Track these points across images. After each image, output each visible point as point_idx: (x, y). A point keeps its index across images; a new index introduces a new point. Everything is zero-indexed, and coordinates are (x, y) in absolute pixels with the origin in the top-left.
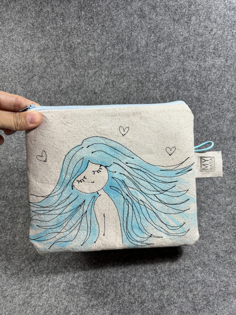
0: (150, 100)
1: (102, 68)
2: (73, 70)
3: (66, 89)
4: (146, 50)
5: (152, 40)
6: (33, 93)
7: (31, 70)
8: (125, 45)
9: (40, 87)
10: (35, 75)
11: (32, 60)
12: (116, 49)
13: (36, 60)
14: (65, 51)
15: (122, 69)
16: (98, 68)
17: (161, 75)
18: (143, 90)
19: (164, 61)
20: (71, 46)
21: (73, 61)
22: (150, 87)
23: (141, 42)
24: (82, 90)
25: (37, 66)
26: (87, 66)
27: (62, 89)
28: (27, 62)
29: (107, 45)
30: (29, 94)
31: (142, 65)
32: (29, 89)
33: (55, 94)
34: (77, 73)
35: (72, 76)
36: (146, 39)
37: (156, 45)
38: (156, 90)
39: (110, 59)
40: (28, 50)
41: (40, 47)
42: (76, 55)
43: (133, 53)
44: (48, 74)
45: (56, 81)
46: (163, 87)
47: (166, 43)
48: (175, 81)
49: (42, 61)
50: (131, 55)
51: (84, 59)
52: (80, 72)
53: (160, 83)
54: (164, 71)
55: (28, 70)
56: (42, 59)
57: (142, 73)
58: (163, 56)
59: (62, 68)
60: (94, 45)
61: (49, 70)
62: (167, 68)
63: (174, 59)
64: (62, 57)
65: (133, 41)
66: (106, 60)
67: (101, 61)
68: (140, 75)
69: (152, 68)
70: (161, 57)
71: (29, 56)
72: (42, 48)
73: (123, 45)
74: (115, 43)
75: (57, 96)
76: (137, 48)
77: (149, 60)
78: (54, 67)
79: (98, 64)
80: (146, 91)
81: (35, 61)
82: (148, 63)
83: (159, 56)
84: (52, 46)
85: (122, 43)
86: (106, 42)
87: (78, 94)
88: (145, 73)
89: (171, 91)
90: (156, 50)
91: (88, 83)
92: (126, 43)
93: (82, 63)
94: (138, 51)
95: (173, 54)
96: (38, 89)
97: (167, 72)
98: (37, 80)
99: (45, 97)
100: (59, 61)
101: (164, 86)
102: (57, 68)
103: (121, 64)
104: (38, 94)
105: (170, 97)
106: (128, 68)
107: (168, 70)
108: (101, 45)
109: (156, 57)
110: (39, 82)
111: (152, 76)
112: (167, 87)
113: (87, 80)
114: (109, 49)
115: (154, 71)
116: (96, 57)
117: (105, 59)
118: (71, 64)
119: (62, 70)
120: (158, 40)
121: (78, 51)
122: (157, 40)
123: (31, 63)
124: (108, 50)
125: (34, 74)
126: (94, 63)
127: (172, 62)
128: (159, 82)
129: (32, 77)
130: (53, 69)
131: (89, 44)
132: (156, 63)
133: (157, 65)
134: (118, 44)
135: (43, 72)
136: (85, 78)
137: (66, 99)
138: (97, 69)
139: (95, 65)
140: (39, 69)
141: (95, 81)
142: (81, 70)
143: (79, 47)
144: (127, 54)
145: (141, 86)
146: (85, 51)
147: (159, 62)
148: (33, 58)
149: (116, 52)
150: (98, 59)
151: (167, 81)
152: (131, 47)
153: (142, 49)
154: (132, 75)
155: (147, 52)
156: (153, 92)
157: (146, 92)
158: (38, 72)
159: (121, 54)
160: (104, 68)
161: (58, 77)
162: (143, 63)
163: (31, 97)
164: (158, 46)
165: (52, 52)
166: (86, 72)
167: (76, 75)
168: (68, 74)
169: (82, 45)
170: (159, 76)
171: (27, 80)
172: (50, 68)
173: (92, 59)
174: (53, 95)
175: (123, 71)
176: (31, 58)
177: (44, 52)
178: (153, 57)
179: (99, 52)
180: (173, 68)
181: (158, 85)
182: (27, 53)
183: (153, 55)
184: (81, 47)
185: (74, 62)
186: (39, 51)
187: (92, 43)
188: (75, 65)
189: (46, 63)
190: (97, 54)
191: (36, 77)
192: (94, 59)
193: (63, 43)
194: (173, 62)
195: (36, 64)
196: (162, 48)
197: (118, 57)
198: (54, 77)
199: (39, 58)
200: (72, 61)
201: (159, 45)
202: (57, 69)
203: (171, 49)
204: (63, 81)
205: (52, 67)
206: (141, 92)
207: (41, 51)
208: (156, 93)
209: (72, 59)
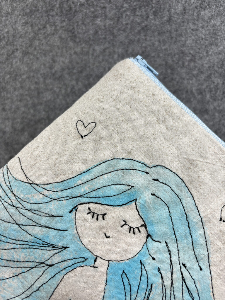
0: (182, 94)
1: (115, 43)
2: (71, 44)
3: (60, 72)
4: (182, 18)
5: (192, 5)
6: (13, 75)
7: (11, 41)
8: (151, 10)
9: (24, 67)
10: (17, 50)
11: (14, 27)
12: (138, 15)
13: (20, 28)
14: (61, 16)
15: (144, 47)
16: (109, 43)
17: (201, 58)
18: (172, 79)
19: (208, 37)
20: (71, 9)
21: (73, 31)
22: (184, 75)
23: (176, 7)
24: (84, 74)
25: (20, 37)
26: (93, 40)
27: (56, 71)
28: (6, 30)
29: (124, 9)
30: (8, 76)
31: (175, 42)
32: (7, 69)
33: (45, 79)
34: (78, 50)
35: (71, 54)
36: (183, 2)
37: (198, 12)
38: (192, 80)
39: (128, 31)
40: (8, 13)
41: (25, 9)
42: (78, 22)
43: (162, 23)
44: (35, 49)
45: (47, 59)
46: (203, 77)
47: (214, 10)
48: (222, 68)
49: (28, 29)
50: (158, 26)
51: (89, 29)
52: (82, 48)
53: (199, 70)
54: (207, 53)
55: (7, 42)
56: (27, 27)
57: (173, 54)
58: (208, 30)
59: (55, 40)
60: (105, 7)
61: (37, 43)
62: (211, 48)
63: (222, 36)
64: (57, 25)
65: (164, 4)
66: (122, 32)
67: (113, 34)
68: (170, 57)
69: (188, 46)
70: (204, 31)
71: (9, 21)
72: (28, 11)
73: (149, 10)
74: (137, 7)
75: (48, 81)
76: (169, 15)
77: (185, 35)
78: (45, 38)
79: (109, 38)
80: (177, 80)
81: (18, 30)
82: (183, 39)
83: (201, 29)
84: (42, 8)
85: (146, 7)
86: (123, 4)
87: (77, 80)
88: (178, 54)
89: (214, 83)
90: (198, 20)
91: (94, 65)
92: (152, 7)
93: (85, 35)
94: (170, 20)
95: (222, 27)
96: (21, 70)
97: (210, 53)
98: (19, 57)
99: (31, 82)
100: (51, 30)
101: (205, 75)
102: (49, 41)
103: (142, 38)
104: (21, 77)
105: (211, 91)
106: (153, 44)
107: (213, 52)
108: (115, 8)
109: (197, 30)
110: (22, 60)
111: (188, 58)
112: (209, 77)
113: (91, 61)
114: (127, 15)
115: (192, 52)
116: (107, 26)
117: (119, 29)
118: (70, 36)
119: (55, 44)
120: (202, 6)
121: (80, 16)
122: (200, 5)
123: (12, 32)
124: (126, 17)
125: (15, 47)
126: (104, 36)
127: (219, 40)
128: (197, 69)
129: (13, 52)
130: (43, 42)
131: (97, 6)
132: (195, 40)
133: (196, 42)
134: (140, 8)
135: (28, 45)
136: (89, 58)
137: (61, 86)
138: (107, 45)
139: (105, 38)
140: (23, 41)
141: (104, 63)
142: (83, 45)
143: (83, 10)
144: (153, 24)
145: (171, 73)
146: (91, 17)
147: (201, 39)
148: (15, 24)
149: (136, 21)
150: (110, 30)
151: (209, 67)
152: (160, 14)
153: (177, 18)
154: (159, 56)
155: (183, 22)
156: (187, 83)
157: (178, 82)
158: (21, 45)
159: (145, 23)
160: (118, 44)
161: (51, 54)
162: (176, 39)
163: (10, 82)
164: (200, 14)
165: (42, 16)
166: (91, 49)
167: (75, 53)
168: (64, 49)
169: (87, 7)
170: (198, 60)
171: (5, 56)
172: (39, 40)
173: (100, 29)
174: (42, 80)
175: (145, 51)
176: (12, 24)
177: (31, 16)
178: (192, 30)
179: (111, 19)
180: (220, 49)
181: (195, 72)
182: (7, 18)
183: (192, 27)
184: (85, 11)
185: (73, 33)
186: (23, 15)
187: (102, 5)
188: (75, 36)
189: (34, 32)
190: (108, 22)
191: (19, 52)
192: (104, 30)
193: (58, 3)
194: (221, 39)
195: (18, 33)
196: (206, 18)
197: (139, 28)
198: (45, 54)
199: (24, 26)
200: (71, 31)
201: (202, 13)
202: (49, 43)
203: (220, 20)
204: (56, 61)
205: (41, 38)
206: (170, 82)
207: (26, 14)
208: (192, 84)
209: (71, 28)
